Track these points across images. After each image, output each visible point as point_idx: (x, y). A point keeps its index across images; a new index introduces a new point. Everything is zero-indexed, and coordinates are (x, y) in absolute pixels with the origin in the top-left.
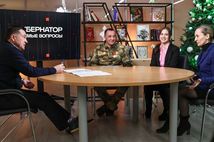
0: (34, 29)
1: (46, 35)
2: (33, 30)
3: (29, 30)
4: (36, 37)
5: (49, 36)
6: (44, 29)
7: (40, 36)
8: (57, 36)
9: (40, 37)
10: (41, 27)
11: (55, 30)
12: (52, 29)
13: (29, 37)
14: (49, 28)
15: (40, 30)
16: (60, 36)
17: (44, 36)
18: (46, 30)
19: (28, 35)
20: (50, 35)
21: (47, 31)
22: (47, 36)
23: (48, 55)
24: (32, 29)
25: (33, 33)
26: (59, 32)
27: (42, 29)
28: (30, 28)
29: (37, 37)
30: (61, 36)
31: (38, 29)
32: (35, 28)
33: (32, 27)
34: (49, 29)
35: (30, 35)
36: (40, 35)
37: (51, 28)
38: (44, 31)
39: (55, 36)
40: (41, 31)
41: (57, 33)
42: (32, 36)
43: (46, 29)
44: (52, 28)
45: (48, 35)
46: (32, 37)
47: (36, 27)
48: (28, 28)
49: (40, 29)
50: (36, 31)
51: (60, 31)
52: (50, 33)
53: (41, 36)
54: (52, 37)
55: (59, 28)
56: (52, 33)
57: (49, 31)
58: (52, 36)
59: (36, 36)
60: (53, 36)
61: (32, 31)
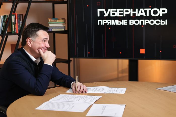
0: (122, 13)
1: (141, 20)
2: (120, 14)
3: (114, 14)
4: (124, 24)
5: (145, 22)
6: (136, 12)
7: (130, 22)
8: (158, 22)
9: (130, 24)
10: (132, 10)
11: (155, 12)
12: (150, 11)
13: (114, 24)
14: (145, 9)
15: (130, 14)
16: (163, 23)
17: (137, 22)
18: (140, 14)
19: (113, 21)
20: (147, 21)
21: (142, 14)
22: (142, 22)
23: (142, 51)
24: (119, 12)
25: (120, 19)
26: (161, 15)
27: (134, 12)
28: (116, 11)
29: (127, 24)
30: (166, 23)
31: (127, 11)
32: (123, 11)
33: (118, 10)
34: (146, 12)
35: (116, 21)
36: (130, 20)
37: (148, 10)
38: (137, 15)
39: (155, 22)
40: (132, 15)
41: (159, 17)
42: (118, 22)
43: (141, 12)
44: (150, 9)
45: (143, 20)
46: (118, 24)
47: (125, 10)
48: (113, 11)
49: (131, 12)
50: (125, 15)
51: (163, 14)
52: (146, 18)
53: (133, 22)
54: (150, 24)
55: (161, 9)
56: (150, 17)
57: (145, 15)
58: (149, 22)
59: (124, 22)
60: (152, 22)
61: (119, 16)
